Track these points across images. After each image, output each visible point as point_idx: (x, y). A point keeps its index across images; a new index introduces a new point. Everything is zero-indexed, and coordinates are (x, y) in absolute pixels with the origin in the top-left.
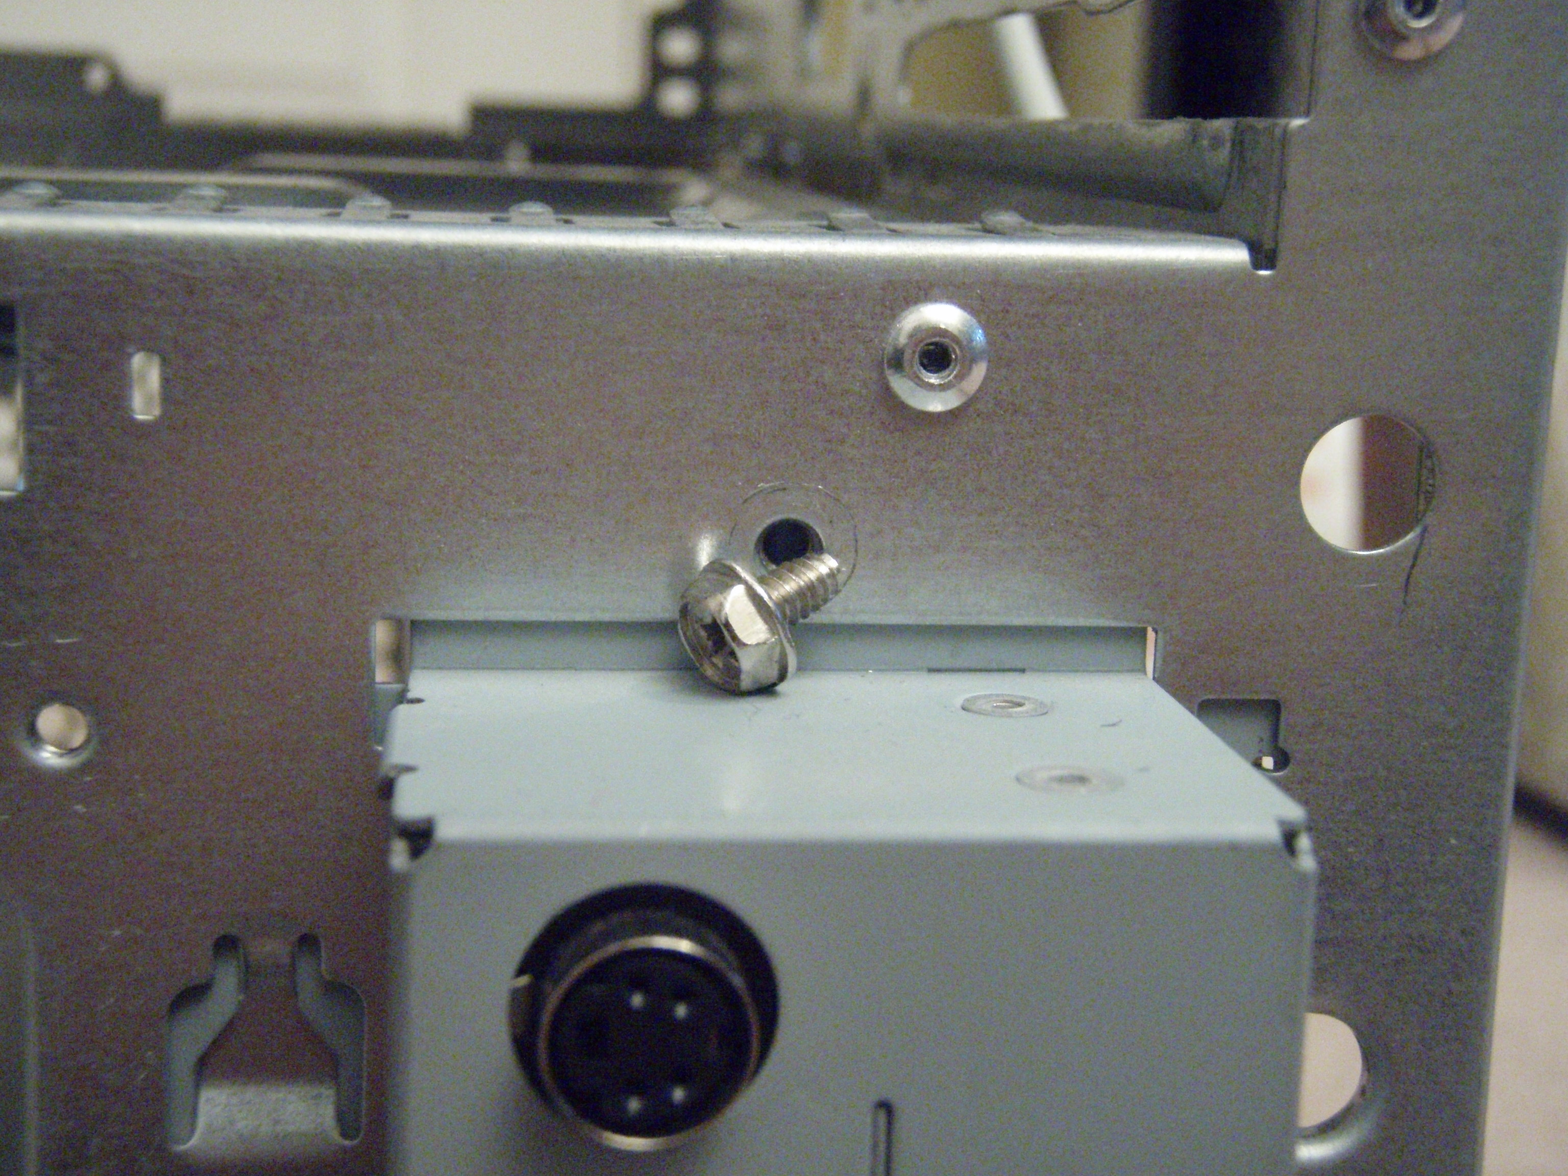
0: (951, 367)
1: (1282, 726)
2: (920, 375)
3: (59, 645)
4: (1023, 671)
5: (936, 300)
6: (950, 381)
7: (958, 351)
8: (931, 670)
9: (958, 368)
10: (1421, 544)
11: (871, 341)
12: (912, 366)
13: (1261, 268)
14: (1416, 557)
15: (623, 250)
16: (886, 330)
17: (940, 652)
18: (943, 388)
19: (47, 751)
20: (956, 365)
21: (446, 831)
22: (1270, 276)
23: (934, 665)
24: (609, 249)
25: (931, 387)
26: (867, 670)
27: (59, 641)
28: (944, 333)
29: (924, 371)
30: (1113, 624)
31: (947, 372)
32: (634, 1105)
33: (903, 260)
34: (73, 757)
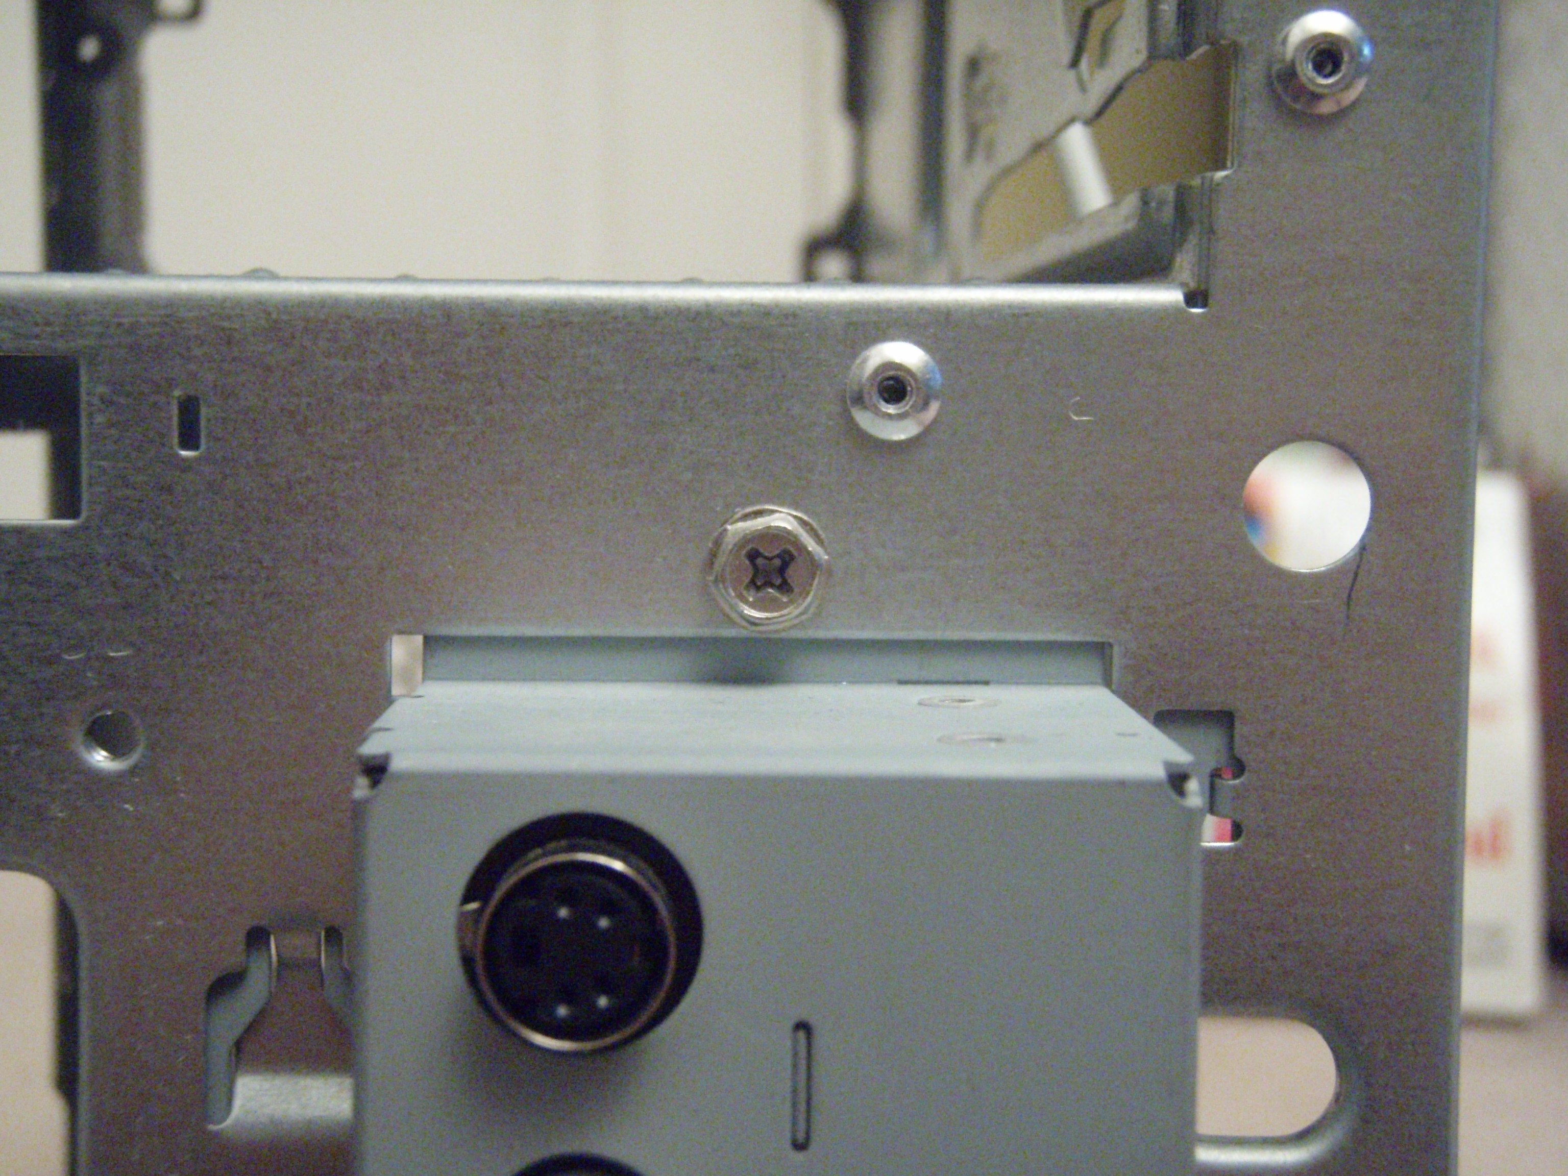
0: (907, 398)
1: (1237, 738)
2: (879, 406)
3: (112, 658)
4: (986, 683)
5: (893, 339)
6: (907, 411)
7: (913, 383)
8: (902, 682)
9: (914, 398)
10: (1361, 560)
11: (835, 377)
12: (871, 398)
13: (1195, 306)
14: (1356, 575)
15: (609, 298)
16: (848, 368)
17: (909, 666)
18: (902, 416)
19: (99, 754)
20: (911, 397)
21: (398, 764)
22: (1203, 313)
23: (902, 677)
24: (596, 298)
25: (890, 416)
26: (840, 682)
27: (112, 654)
28: (899, 367)
29: (883, 403)
30: (1070, 638)
31: (904, 402)
32: (562, 1011)
33: (863, 304)
34: (123, 761)
